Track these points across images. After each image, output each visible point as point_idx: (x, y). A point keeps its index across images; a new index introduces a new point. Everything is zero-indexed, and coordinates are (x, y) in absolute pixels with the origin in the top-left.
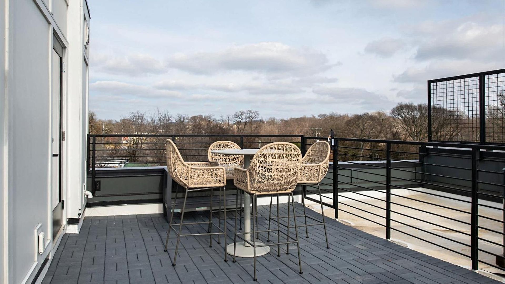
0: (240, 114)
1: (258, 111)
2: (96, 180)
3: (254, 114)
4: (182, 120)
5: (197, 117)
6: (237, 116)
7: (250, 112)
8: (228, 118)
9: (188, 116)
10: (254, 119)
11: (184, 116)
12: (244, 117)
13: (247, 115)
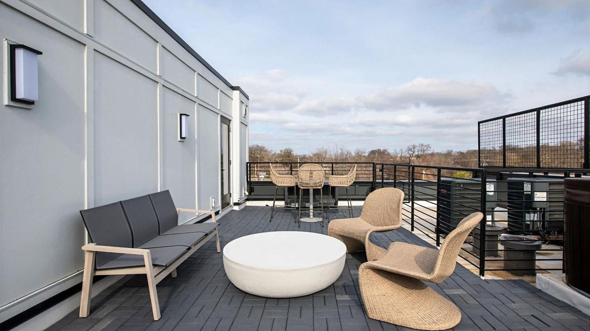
0: (412, 147)
1: (430, 145)
2: (252, 186)
3: (426, 147)
4: (360, 154)
5: (376, 151)
6: (409, 149)
7: (423, 146)
8: (401, 152)
9: (366, 150)
10: (426, 152)
11: (362, 150)
12: (416, 150)
13: (419, 148)
